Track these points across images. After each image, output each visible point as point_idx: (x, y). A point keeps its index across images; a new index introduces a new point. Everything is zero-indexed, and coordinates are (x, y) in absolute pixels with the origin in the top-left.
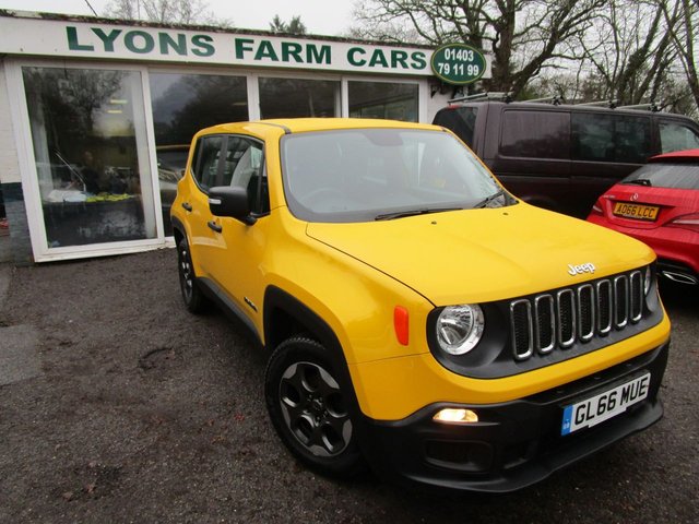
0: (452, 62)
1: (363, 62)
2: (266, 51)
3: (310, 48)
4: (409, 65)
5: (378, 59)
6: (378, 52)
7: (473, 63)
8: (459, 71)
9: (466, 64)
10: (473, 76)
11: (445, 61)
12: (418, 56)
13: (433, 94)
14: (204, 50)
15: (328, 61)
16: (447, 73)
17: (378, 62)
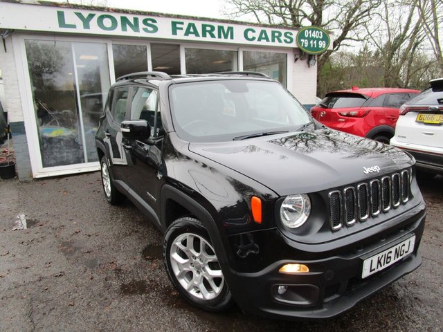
0: (309, 39)
1: (254, 39)
2: (192, 30)
3: (220, 28)
4: (283, 41)
5: (263, 36)
6: (263, 32)
7: (322, 40)
8: (314, 45)
9: (318, 40)
10: (322, 48)
11: (305, 38)
12: (288, 35)
13: (296, 60)
14: (150, 29)
15: (232, 38)
16: (306, 46)
17: (264, 39)
